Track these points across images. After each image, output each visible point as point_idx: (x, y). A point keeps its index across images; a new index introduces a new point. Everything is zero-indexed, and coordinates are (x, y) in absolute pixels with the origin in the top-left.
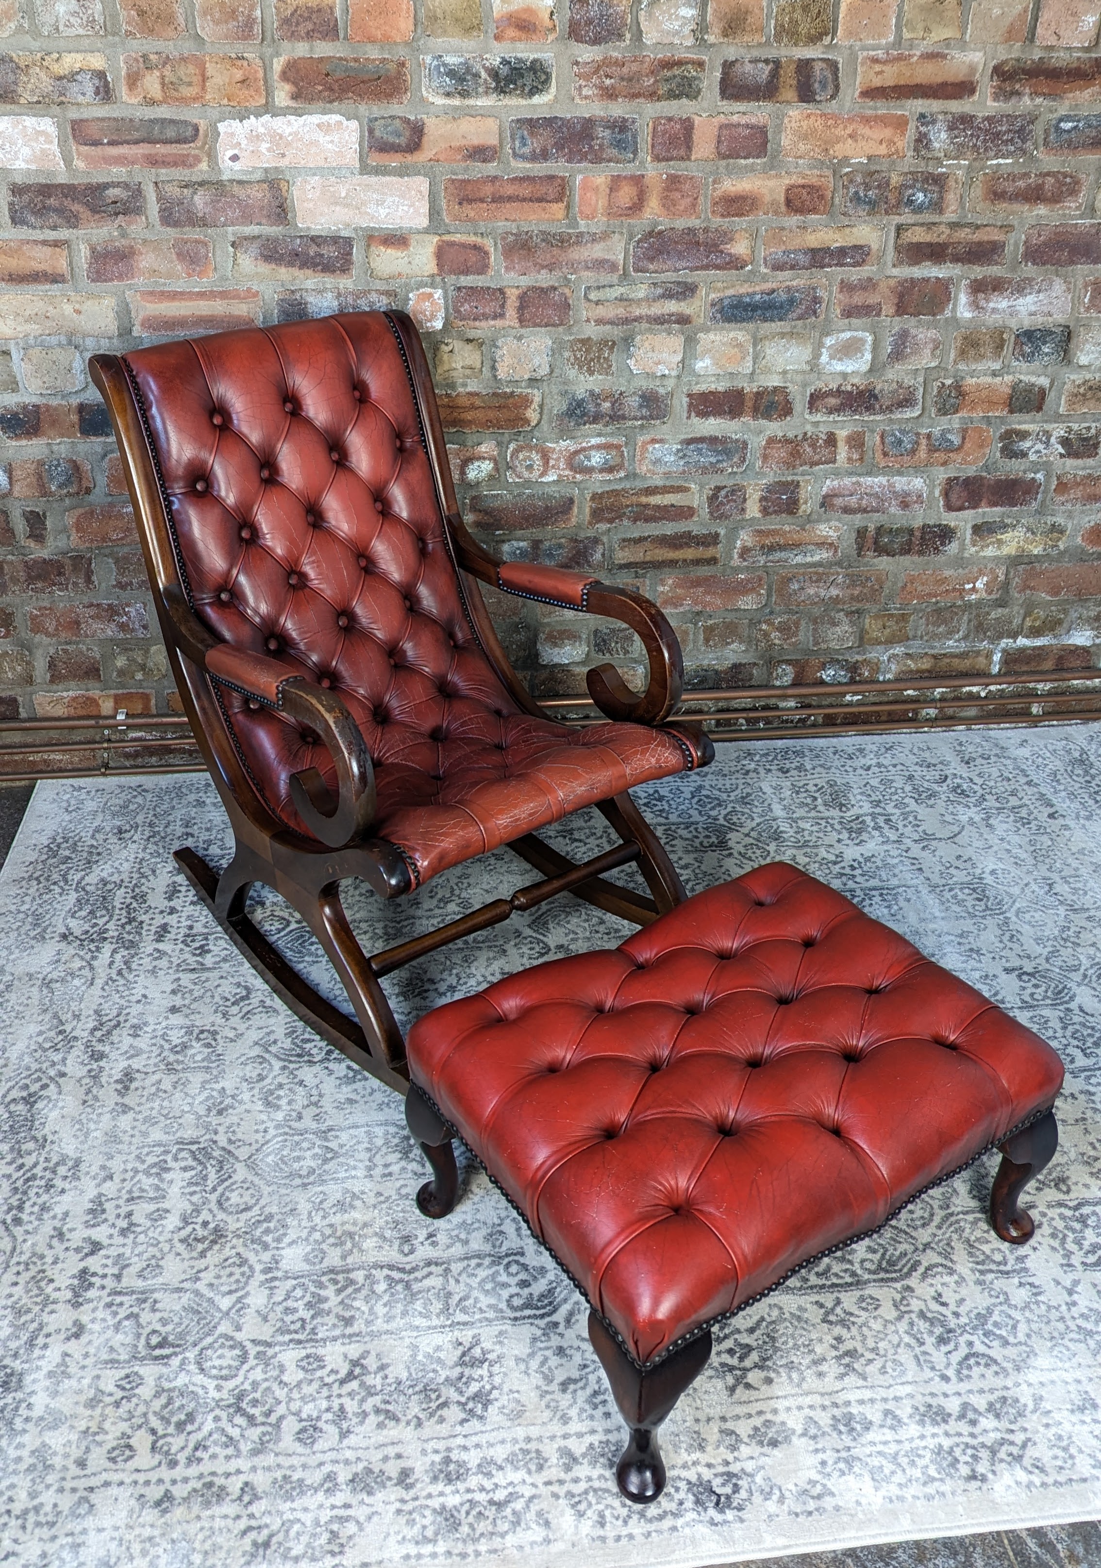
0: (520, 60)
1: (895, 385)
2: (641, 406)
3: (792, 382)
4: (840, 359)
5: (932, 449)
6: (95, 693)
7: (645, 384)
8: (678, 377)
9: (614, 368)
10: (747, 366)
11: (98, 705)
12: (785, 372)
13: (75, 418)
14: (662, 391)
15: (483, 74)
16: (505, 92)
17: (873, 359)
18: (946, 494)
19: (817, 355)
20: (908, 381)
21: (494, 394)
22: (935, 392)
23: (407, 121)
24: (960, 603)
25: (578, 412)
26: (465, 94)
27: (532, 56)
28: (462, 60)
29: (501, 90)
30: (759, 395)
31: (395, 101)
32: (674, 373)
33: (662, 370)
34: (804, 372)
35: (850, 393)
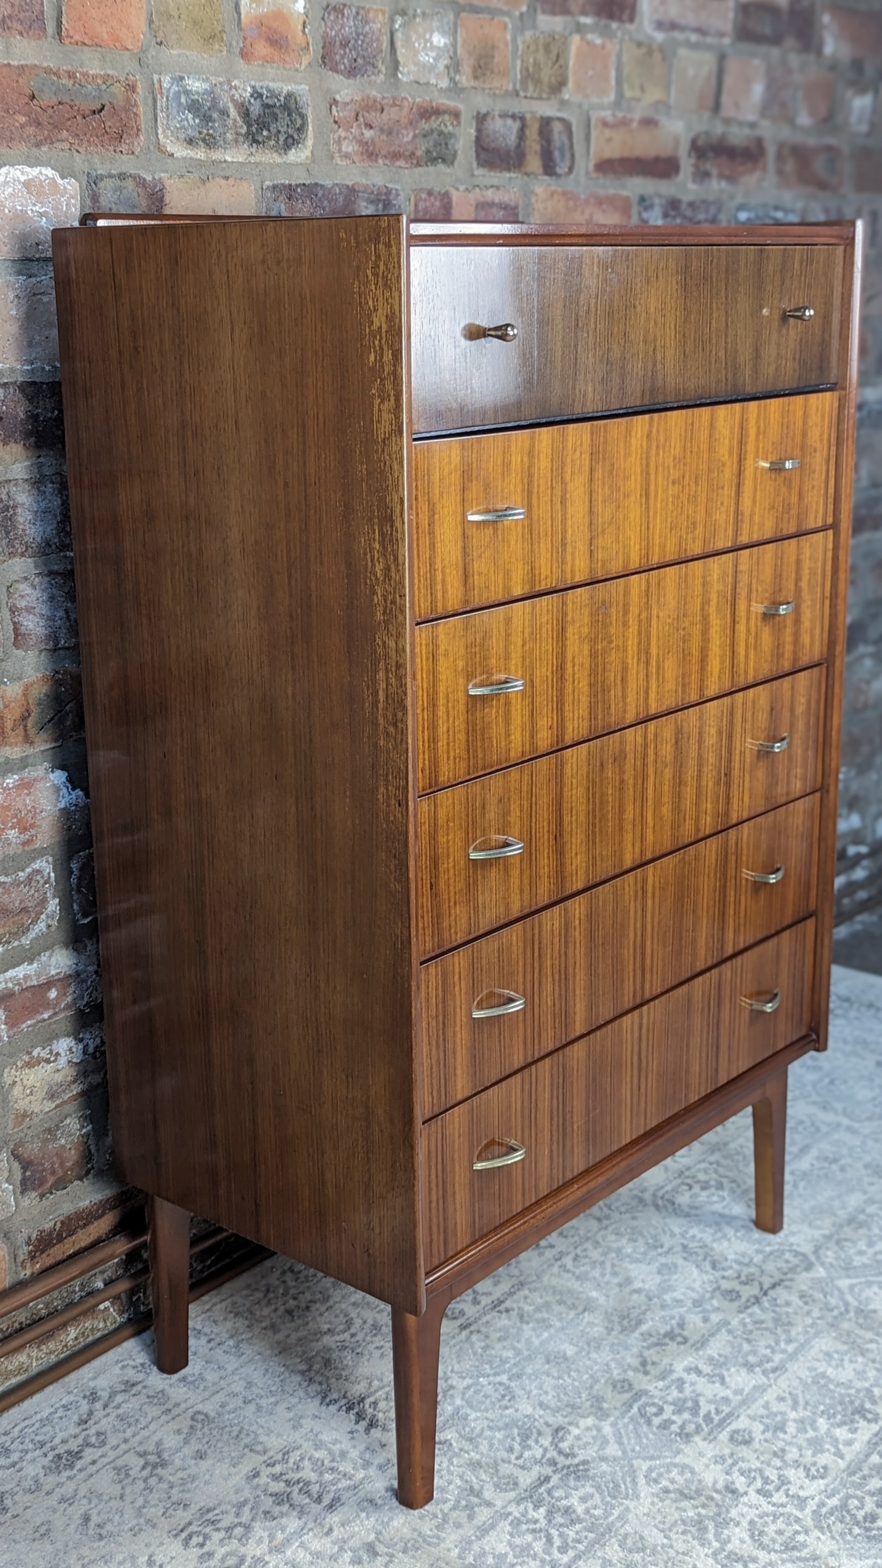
0: (273, 94)
15: (233, 112)
16: (257, 142)
23: (141, 182)
26: (210, 142)
27: (286, 88)
28: (206, 86)
29: (253, 140)
31: (124, 148)
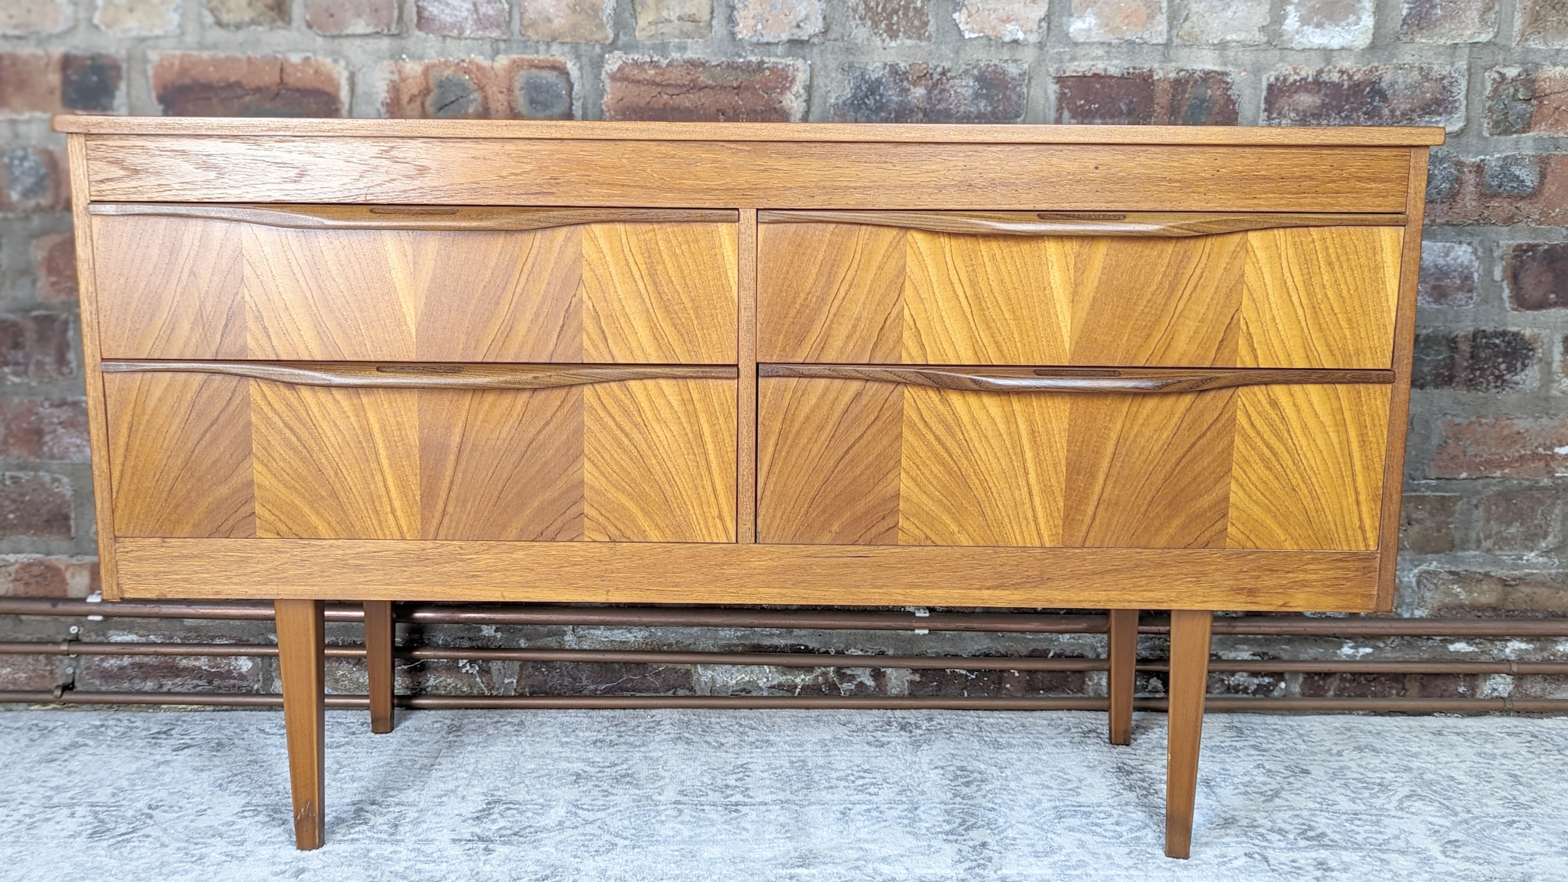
1: (1416, 75)
2: (977, 96)
3: (1235, 64)
4: (1319, 25)
5: (1486, 194)
6: (59, 560)
7: (984, 58)
8: (1041, 45)
9: (931, 28)
10: (1158, 32)
11: (64, 582)
12: (1223, 46)
13: (54, 79)
14: (1013, 70)
17: (1378, 27)
18: (1514, 277)
19: (1278, 18)
20: (1440, 68)
21: (731, 66)
22: (1488, 91)
24: (1546, 481)
25: (870, 102)
30: (1179, 84)
32: (1033, 38)
33: (1012, 31)
34: (1254, 47)
35: (1337, 86)
